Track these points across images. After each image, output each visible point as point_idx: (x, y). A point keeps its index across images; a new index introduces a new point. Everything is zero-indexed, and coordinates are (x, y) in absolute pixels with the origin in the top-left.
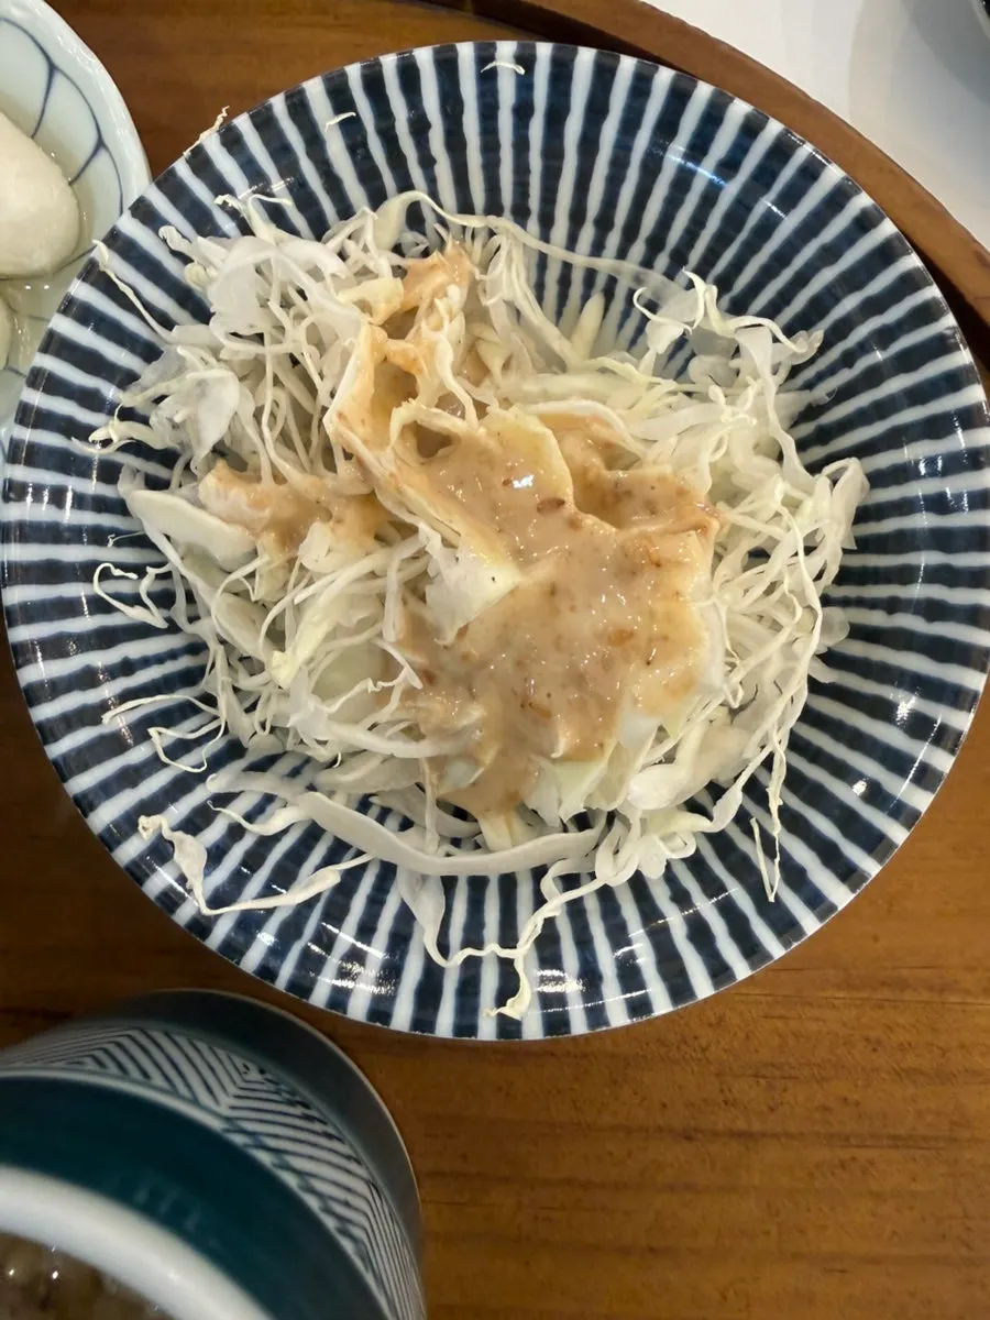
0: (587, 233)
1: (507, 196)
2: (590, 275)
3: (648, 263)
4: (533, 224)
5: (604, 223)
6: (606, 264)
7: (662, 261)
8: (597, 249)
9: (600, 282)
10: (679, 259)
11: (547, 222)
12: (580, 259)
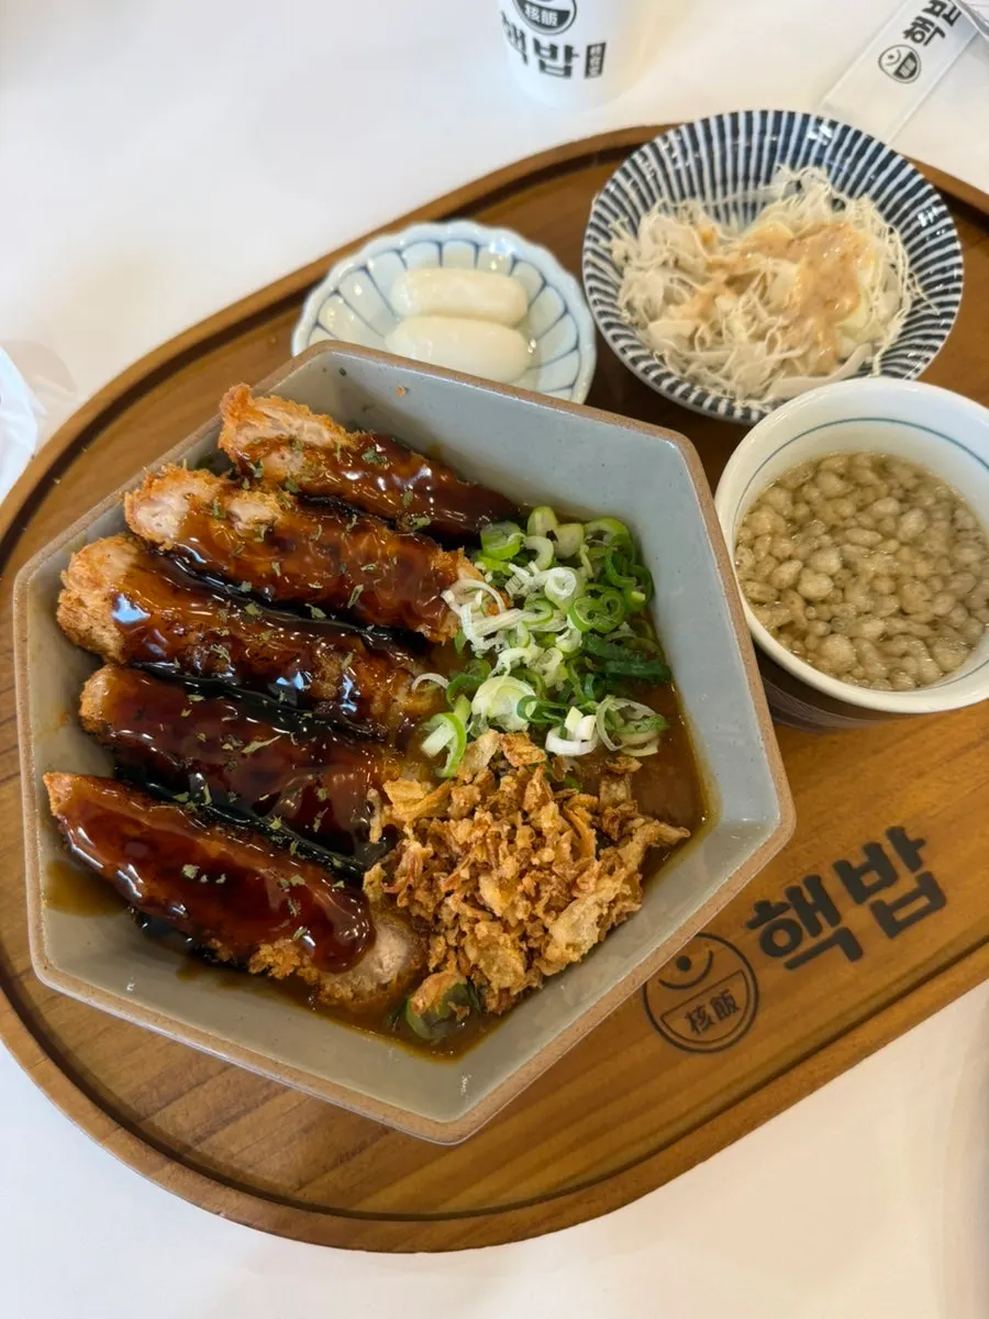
0: (719, 190)
1: (687, 189)
2: (726, 206)
3: (746, 187)
4: (698, 196)
5: (724, 181)
6: (730, 198)
7: (751, 183)
8: (725, 193)
9: (731, 206)
10: (757, 179)
11: (703, 193)
12: (720, 201)
